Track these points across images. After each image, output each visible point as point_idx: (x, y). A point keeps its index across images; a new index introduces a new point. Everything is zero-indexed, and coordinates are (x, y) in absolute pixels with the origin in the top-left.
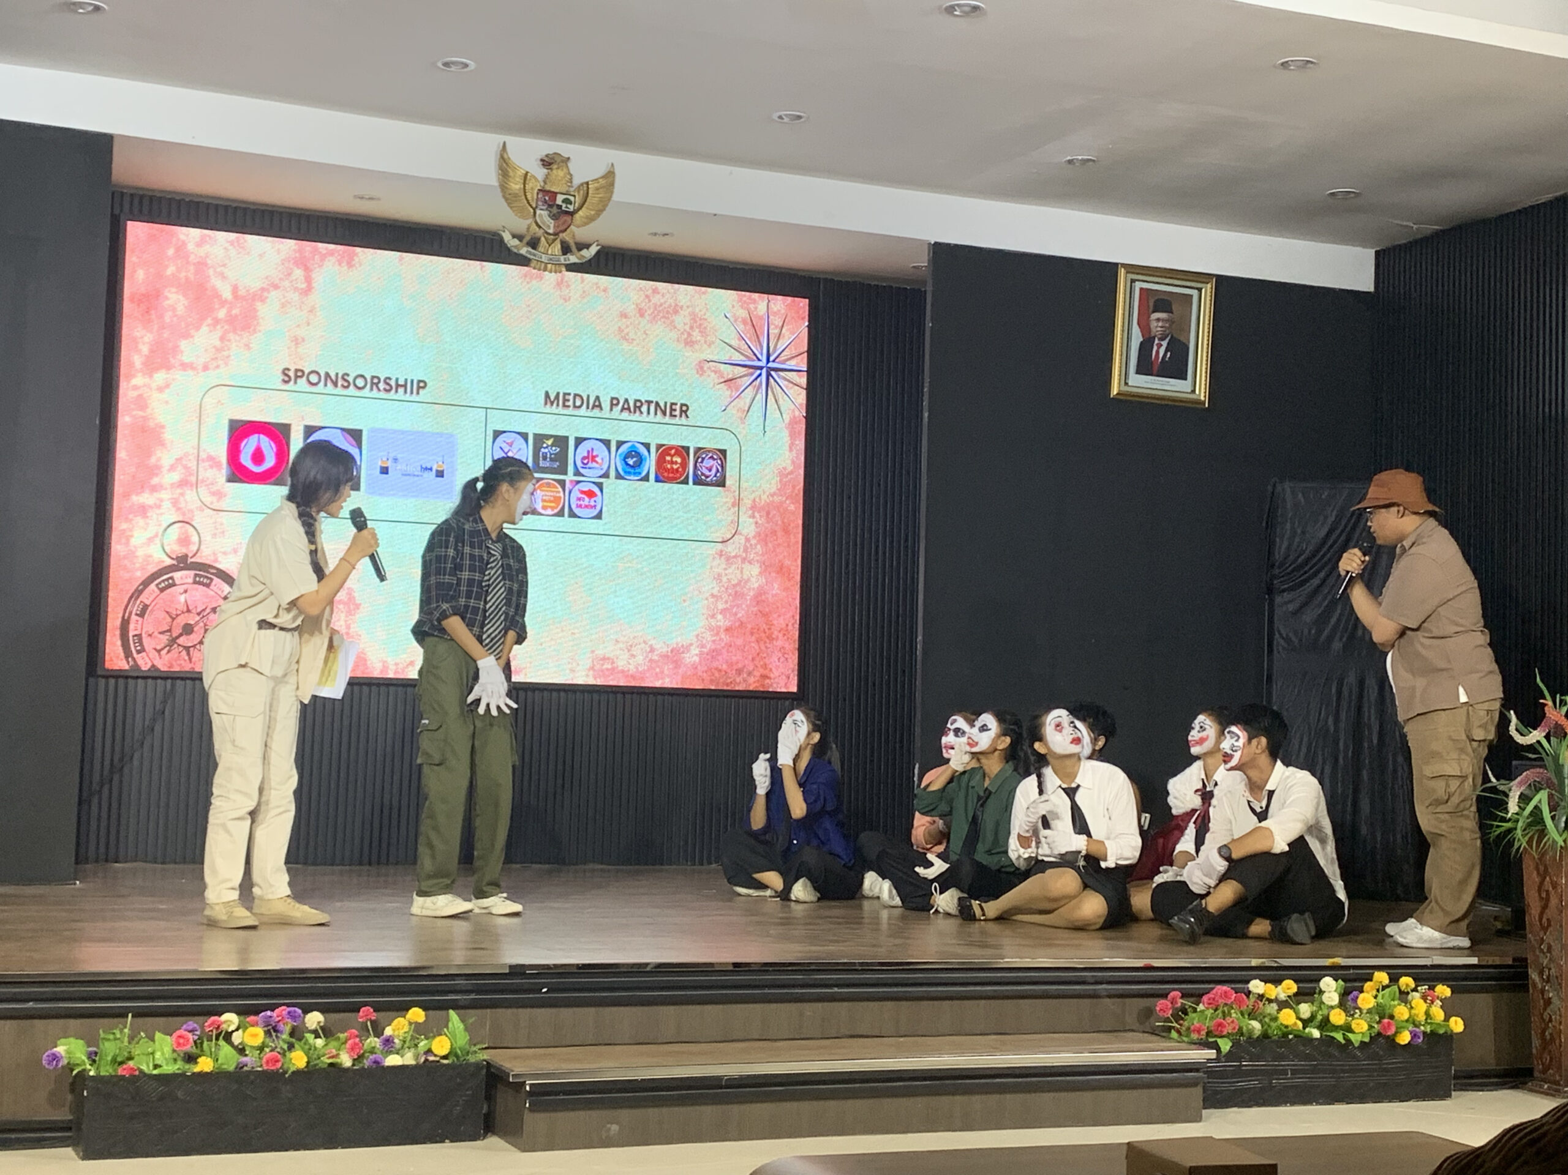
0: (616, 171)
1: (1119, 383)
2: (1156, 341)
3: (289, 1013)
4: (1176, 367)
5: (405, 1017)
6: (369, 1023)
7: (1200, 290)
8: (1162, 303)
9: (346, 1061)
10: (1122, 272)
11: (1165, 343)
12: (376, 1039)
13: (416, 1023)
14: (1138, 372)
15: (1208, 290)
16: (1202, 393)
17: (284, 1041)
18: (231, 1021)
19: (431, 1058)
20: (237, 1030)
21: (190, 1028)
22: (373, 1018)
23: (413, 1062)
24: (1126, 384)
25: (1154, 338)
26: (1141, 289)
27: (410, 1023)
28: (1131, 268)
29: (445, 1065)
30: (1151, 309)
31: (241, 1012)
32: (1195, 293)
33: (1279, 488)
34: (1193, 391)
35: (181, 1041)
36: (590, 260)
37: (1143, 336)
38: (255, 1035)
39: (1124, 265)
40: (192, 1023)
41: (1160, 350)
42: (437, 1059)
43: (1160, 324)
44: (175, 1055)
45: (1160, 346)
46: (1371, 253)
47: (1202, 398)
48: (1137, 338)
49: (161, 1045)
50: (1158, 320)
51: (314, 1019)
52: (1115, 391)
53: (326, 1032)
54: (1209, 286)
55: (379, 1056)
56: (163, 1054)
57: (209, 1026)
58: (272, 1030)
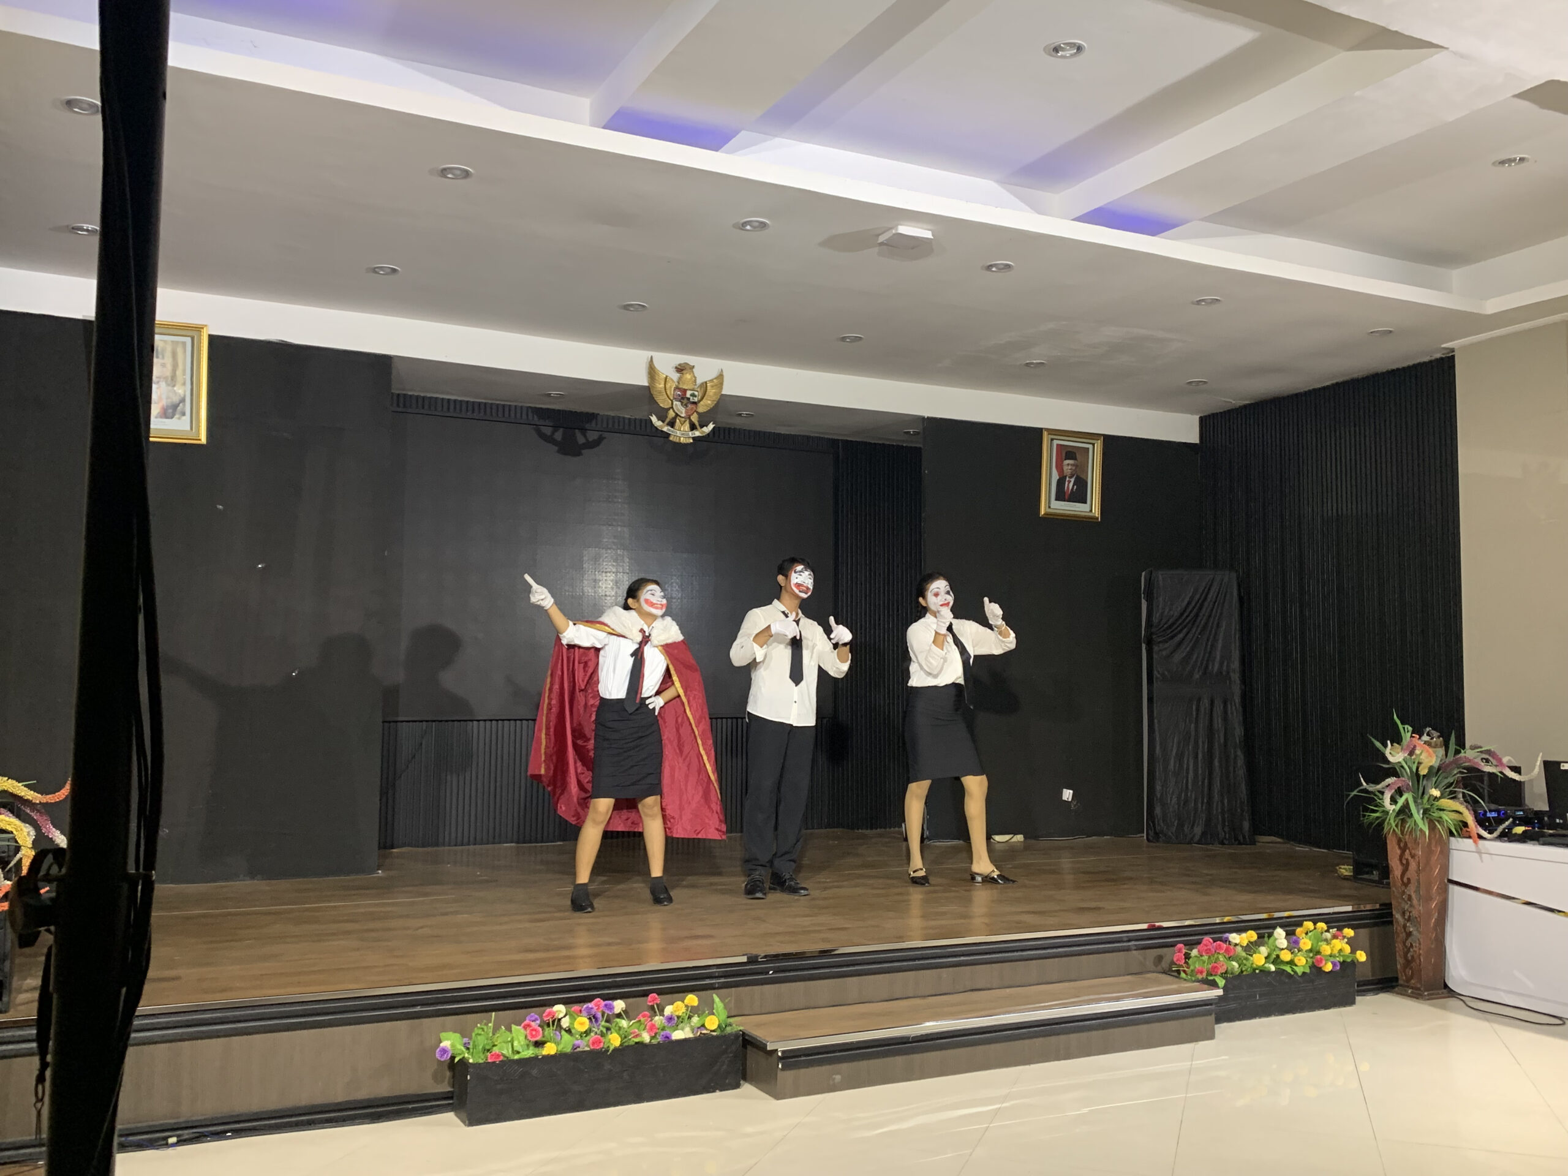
0: (724, 374)
1: (1045, 507)
2: (1067, 479)
3: (606, 1005)
4: (1080, 496)
5: (683, 1002)
6: (655, 1006)
7: (1093, 445)
8: (1069, 454)
9: (646, 1038)
10: (1045, 434)
11: (1073, 480)
12: (661, 1017)
13: (692, 1007)
14: (1057, 499)
15: (1099, 445)
16: (1096, 512)
17: (603, 1027)
18: (560, 1011)
19: (704, 1032)
20: (565, 1016)
21: (533, 1019)
22: (659, 1002)
23: (691, 1035)
24: (1049, 507)
25: (1066, 477)
26: (1057, 445)
27: (687, 1006)
28: (1052, 432)
29: (713, 1036)
30: (1064, 458)
31: (566, 1002)
32: (1090, 446)
33: (1154, 575)
34: (1091, 511)
35: (534, 1033)
36: (708, 434)
37: (1059, 475)
38: (582, 1024)
39: (1047, 430)
40: (533, 1013)
41: (1070, 485)
42: (708, 1032)
43: (1070, 467)
44: (527, 1042)
45: (1069, 482)
46: (1195, 419)
47: (1097, 515)
48: (1055, 476)
49: (517, 1035)
50: (1068, 465)
51: (619, 1005)
52: (1042, 512)
53: (626, 1014)
54: (1099, 441)
55: (668, 1031)
56: (519, 1042)
57: (547, 1016)
58: (593, 1018)
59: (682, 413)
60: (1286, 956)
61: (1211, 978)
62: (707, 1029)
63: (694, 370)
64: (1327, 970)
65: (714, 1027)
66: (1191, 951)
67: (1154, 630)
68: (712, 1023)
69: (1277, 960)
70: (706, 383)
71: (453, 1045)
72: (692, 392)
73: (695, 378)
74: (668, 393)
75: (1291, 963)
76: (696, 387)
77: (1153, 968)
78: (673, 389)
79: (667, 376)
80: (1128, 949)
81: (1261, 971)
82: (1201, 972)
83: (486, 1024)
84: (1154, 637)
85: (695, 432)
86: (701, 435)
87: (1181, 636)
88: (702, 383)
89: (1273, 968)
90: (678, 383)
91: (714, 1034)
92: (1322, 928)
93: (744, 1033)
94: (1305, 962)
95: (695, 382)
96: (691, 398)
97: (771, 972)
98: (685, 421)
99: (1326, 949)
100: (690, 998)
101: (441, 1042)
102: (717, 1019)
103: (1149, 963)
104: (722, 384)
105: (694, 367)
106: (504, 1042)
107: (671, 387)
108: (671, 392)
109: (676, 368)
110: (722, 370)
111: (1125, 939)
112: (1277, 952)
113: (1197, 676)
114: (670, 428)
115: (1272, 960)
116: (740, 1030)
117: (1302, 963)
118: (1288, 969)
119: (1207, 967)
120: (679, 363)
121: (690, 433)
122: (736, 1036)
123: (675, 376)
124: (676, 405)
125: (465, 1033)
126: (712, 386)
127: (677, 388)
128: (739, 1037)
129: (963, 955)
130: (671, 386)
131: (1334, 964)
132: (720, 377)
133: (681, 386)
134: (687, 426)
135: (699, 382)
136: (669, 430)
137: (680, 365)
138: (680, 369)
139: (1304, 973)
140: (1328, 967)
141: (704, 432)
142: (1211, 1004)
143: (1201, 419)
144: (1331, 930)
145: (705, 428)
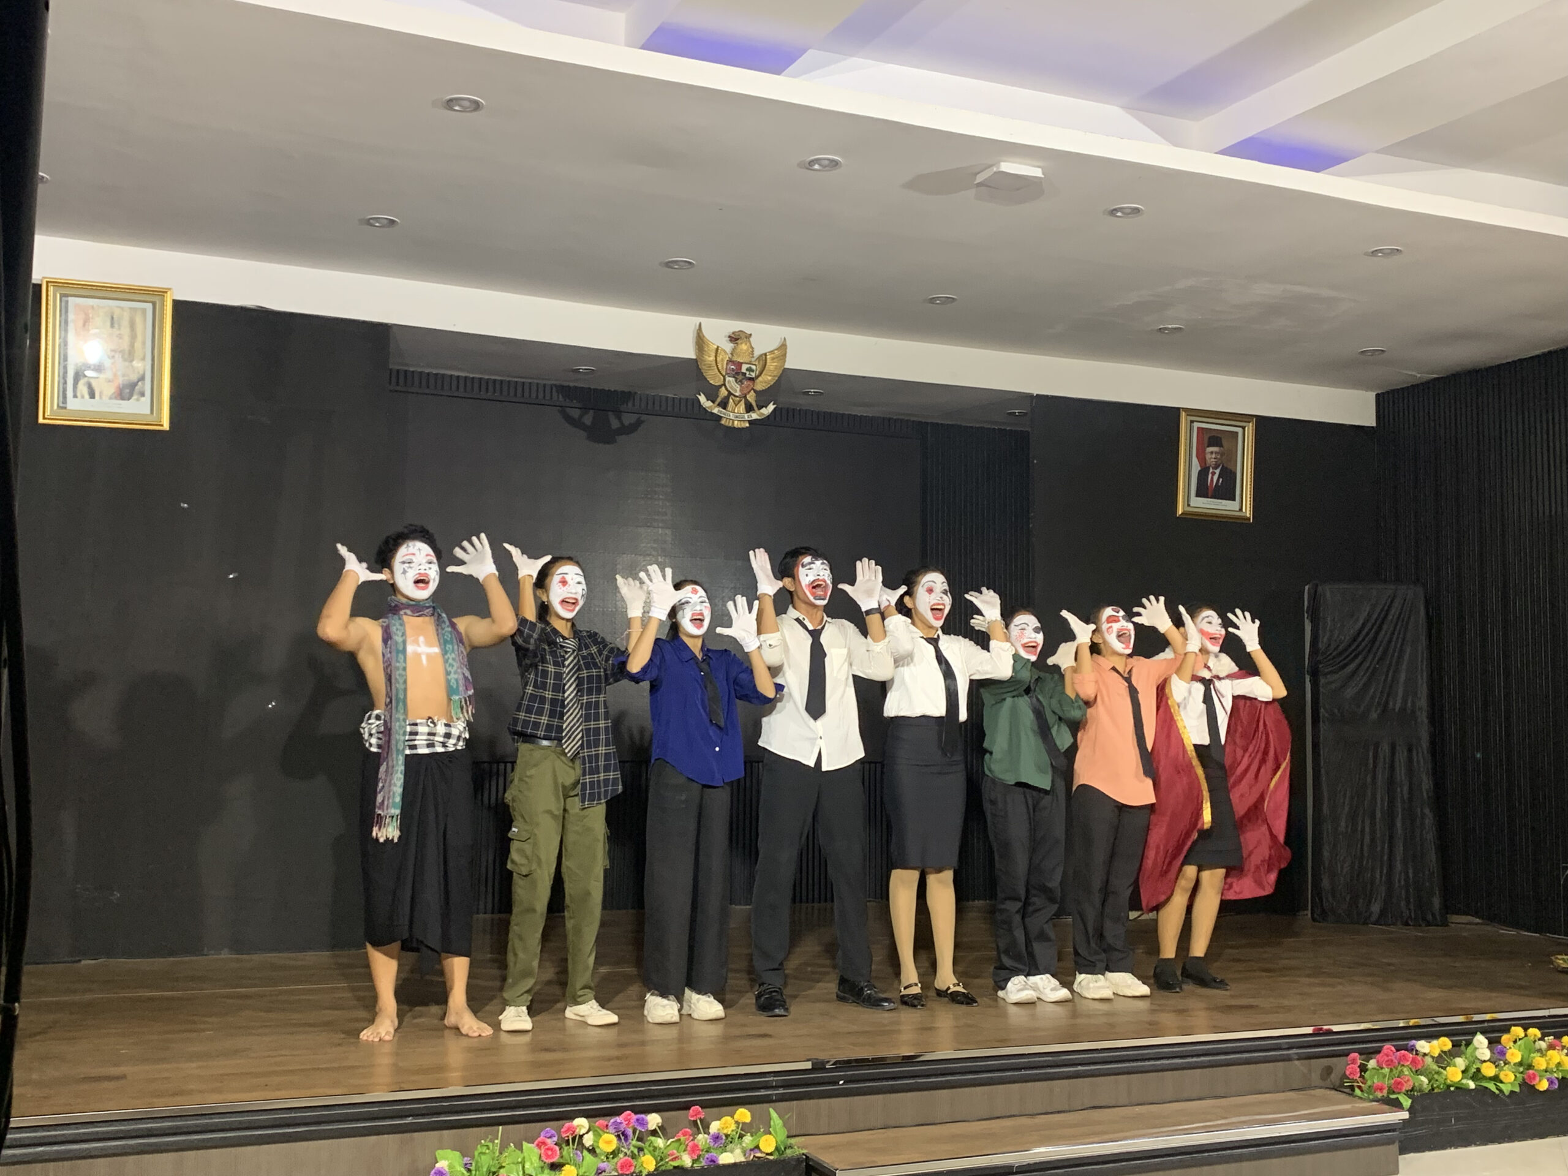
0: (788, 343)
1: (1183, 506)
2: (1211, 470)
3: (638, 1120)
4: (1227, 491)
5: (732, 1117)
6: (699, 1122)
7: (1244, 428)
8: (1213, 439)
9: (687, 1161)
10: (1183, 414)
11: (1218, 471)
12: (706, 1136)
13: (744, 1124)
14: (1198, 495)
15: (1250, 428)
16: (1248, 511)
17: (635, 1146)
18: (583, 1126)
19: (759, 1155)
20: (587, 1133)
21: (549, 1135)
22: (702, 1117)
23: (743, 1159)
24: (1189, 505)
25: (1209, 468)
26: (1198, 428)
27: (737, 1122)
28: (1190, 412)
29: (771, 1161)
30: (1206, 445)
31: (587, 1115)
32: (1240, 430)
33: (1320, 589)
34: (1241, 510)
35: (550, 1153)
36: (768, 416)
37: (1201, 466)
38: (609, 1142)
39: (1186, 410)
40: (549, 1128)
41: (1214, 478)
42: (763, 1155)
43: (1214, 456)
44: (542, 1164)
45: (1214, 473)
46: (1371, 396)
47: (1248, 515)
48: (1196, 467)
49: (529, 1155)
50: (1212, 453)
51: (654, 1120)
52: (1180, 511)
53: (662, 1131)
54: (1251, 424)
55: (714, 1153)
56: (532, 1163)
57: (566, 1132)
58: (622, 1136)
59: (736, 391)
60: (1489, 1070)
61: (1393, 1096)
62: (761, 1152)
63: (751, 339)
64: (1541, 1089)
65: (771, 1149)
66: (1368, 1062)
67: (1320, 658)
68: (768, 1144)
69: (1477, 1076)
70: (765, 354)
71: (451, 1166)
72: (748, 366)
73: (753, 348)
74: (720, 366)
75: (1496, 1079)
76: (753, 359)
77: (1319, 1082)
78: (725, 362)
79: (718, 347)
80: (1288, 1059)
81: (1457, 1088)
82: (1381, 1089)
83: (492, 1141)
84: (1321, 666)
85: (751, 413)
86: (759, 418)
87: (1353, 666)
88: (761, 355)
89: (1472, 1085)
90: (732, 354)
91: (771, 1158)
92: (1535, 1035)
93: (806, 1156)
94: (1512, 1077)
95: (753, 354)
96: (748, 373)
97: (841, 1082)
98: (740, 401)
99: (1540, 1063)
100: (741, 1113)
101: (437, 1162)
102: (774, 1139)
103: (1315, 1078)
104: (785, 355)
105: (751, 335)
106: (513, 1163)
107: (722, 360)
108: (723, 366)
109: (730, 337)
110: (785, 339)
111: (1287, 1046)
112: (1478, 1065)
113: (1374, 715)
114: (721, 409)
115: (1471, 1075)
116: (803, 1154)
117: (1509, 1080)
118: (1491, 1086)
119: (1387, 1082)
120: (732, 331)
121: (746, 415)
122: (798, 1160)
123: (728, 347)
124: (729, 381)
125: (466, 1151)
126: (773, 359)
127: (730, 361)
128: (802, 1162)
129: (1080, 1064)
130: (723, 358)
131: (1551, 1082)
132: (783, 347)
133: (735, 359)
134: (742, 407)
135: (757, 353)
136: (721, 412)
137: (733, 333)
138: (734, 338)
139: (1512, 1092)
140: (1543, 1085)
141: (763, 414)
142: (1394, 1130)
143: (1378, 396)
144: (1546, 1038)
145: (764, 409)
